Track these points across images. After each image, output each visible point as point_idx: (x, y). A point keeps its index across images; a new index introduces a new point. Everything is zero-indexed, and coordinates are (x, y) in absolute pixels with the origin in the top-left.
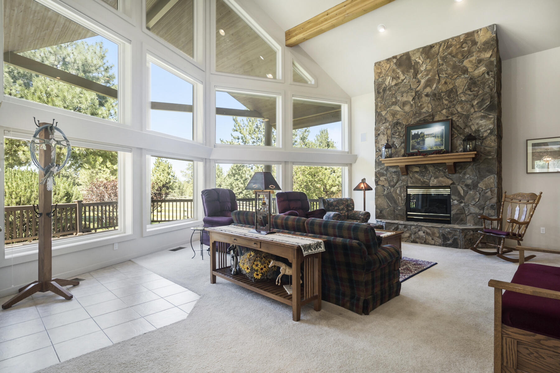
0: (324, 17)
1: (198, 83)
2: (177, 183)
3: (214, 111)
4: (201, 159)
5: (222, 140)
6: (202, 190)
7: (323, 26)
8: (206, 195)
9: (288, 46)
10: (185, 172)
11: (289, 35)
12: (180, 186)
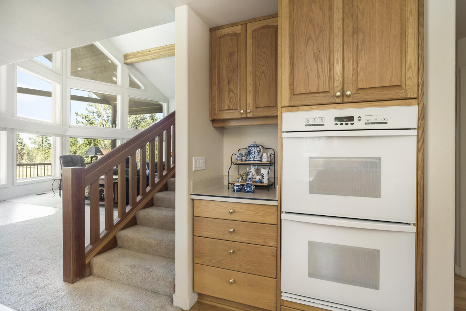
0: (148, 53)
1: (56, 84)
2: (26, 150)
3: (69, 97)
4: (59, 135)
5: (76, 113)
6: (60, 156)
7: (147, 57)
8: (63, 159)
9: (125, 63)
10: (34, 140)
11: (126, 57)
12: (29, 153)
